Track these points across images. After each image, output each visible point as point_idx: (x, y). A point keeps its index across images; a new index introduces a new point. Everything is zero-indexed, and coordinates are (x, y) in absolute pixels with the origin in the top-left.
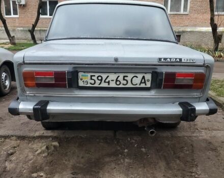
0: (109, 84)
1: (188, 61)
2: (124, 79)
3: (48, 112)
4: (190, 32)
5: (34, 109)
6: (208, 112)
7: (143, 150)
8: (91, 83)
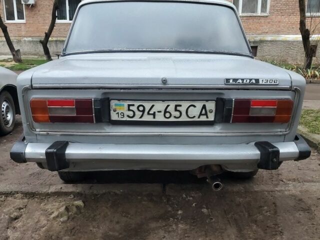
0: (154, 117)
1: (268, 83)
2: (176, 110)
3: (67, 157)
4: (271, 41)
5: (47, 153)
6: (297, 156)
7: (205, 210)
8: (128, 116)
